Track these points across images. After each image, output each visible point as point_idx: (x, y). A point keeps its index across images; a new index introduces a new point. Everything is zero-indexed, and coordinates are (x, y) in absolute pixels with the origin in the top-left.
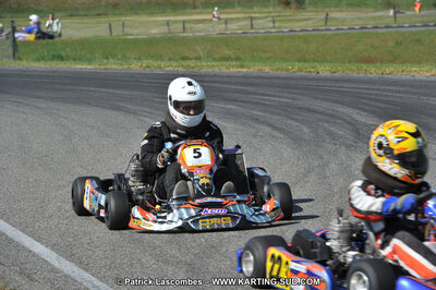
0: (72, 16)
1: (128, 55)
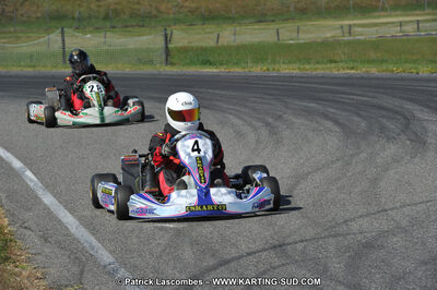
0: (261, 21)
1: (278, 59)
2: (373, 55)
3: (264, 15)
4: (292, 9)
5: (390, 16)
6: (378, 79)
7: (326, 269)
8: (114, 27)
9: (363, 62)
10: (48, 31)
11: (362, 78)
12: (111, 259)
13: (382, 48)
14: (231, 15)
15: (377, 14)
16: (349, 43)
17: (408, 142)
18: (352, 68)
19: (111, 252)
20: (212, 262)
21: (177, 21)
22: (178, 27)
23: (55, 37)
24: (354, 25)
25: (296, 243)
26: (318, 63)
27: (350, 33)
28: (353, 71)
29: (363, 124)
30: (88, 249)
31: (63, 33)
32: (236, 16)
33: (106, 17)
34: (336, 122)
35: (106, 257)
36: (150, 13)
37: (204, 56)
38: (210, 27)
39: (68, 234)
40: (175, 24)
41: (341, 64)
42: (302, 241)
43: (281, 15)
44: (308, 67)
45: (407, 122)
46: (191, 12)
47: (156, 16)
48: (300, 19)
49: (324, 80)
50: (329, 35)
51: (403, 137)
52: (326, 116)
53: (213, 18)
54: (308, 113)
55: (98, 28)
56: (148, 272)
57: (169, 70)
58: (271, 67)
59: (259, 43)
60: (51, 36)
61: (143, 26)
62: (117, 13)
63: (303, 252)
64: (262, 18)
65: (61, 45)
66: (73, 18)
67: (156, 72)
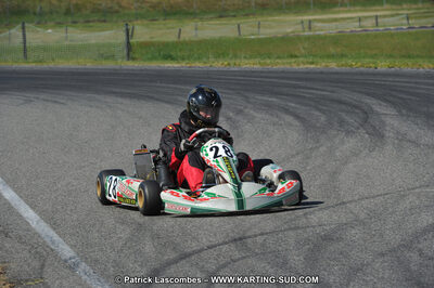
0: (221, 17)
1: (239, 54)
2: (332, 50)
3: (225, 10)
4: (253, 4)
5: (349, 11)
6: (337, 73)
7: (285, 262)
8: (75, 22)
9: (322, 57)
10: (9, 26)
11: (322, 73)
12: (72, 254)
13: (341, 43)
14: (192, 10)
15: (337, 9)
16: (308, 38)
17: (367, 136)
18: (312, 63)
19: (72, 246)
20: (173, 255)
21: (138, 17)
22: (139, 22)
23: (16, 32)
24: (315, 20)
25: (256, 236)
26: (278, 58)
27: (310, 28)
28: (312, 66)
29: (323, 118)
30: (50, 244)
31: (23, 28)
32: (198, 11)
33: (68, 12)
34: (297, 117)
35: (66, 251)
36: (111, 8)
37: (165, 51)
38: (172, 23)
39: (29, 229)
40: (137, 19)
41: (301, 59)
42: (262, 234)
43: (243, 11)
44: (268, 61)
45: (366, 116)
46: (154, 7)
47: (117, 12)
48: (262, 15)
49: (284, 75)
50: (289, 30)
51: (362, 131)
52: (287, 111)
53: (175, 14)
54: (268, 107)
55: (59, 23)
56: (109, 265)
57: (131, 65)
58: (232, 62)
59: (221, 37)
60: (13, 31)
61: (105, 21)
62: (78, 8)
63: (263, 245)
64: (222, 14)
65: (21, 40)
66: (35, 14)
67: (117, 67)
